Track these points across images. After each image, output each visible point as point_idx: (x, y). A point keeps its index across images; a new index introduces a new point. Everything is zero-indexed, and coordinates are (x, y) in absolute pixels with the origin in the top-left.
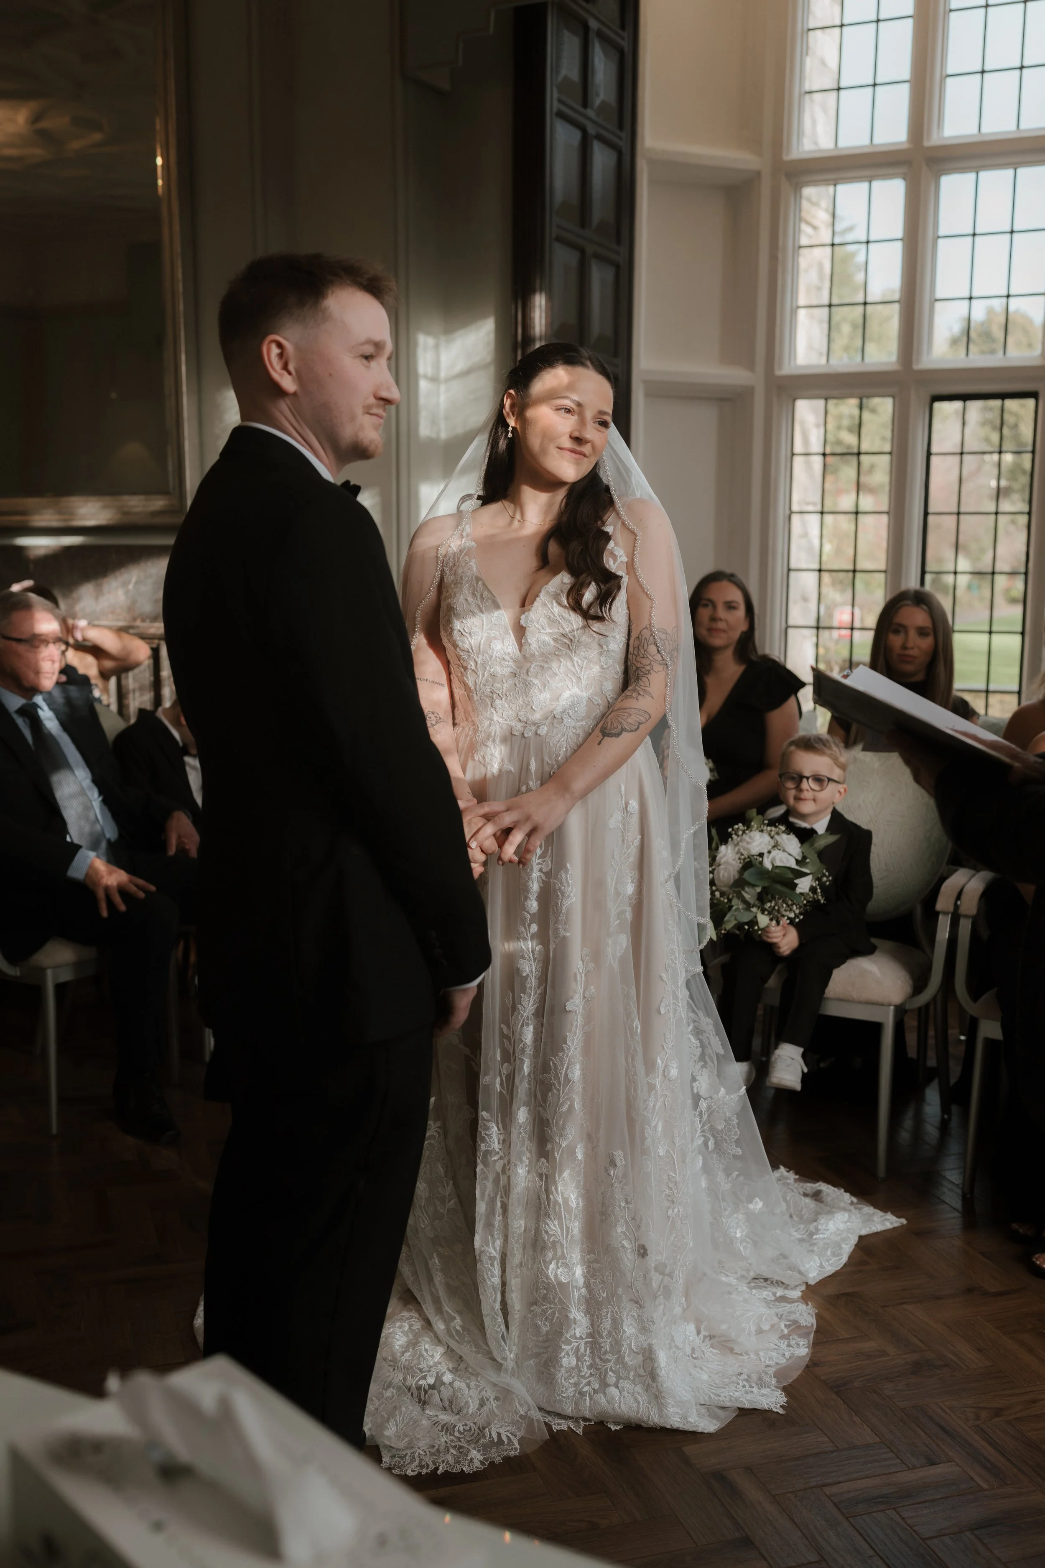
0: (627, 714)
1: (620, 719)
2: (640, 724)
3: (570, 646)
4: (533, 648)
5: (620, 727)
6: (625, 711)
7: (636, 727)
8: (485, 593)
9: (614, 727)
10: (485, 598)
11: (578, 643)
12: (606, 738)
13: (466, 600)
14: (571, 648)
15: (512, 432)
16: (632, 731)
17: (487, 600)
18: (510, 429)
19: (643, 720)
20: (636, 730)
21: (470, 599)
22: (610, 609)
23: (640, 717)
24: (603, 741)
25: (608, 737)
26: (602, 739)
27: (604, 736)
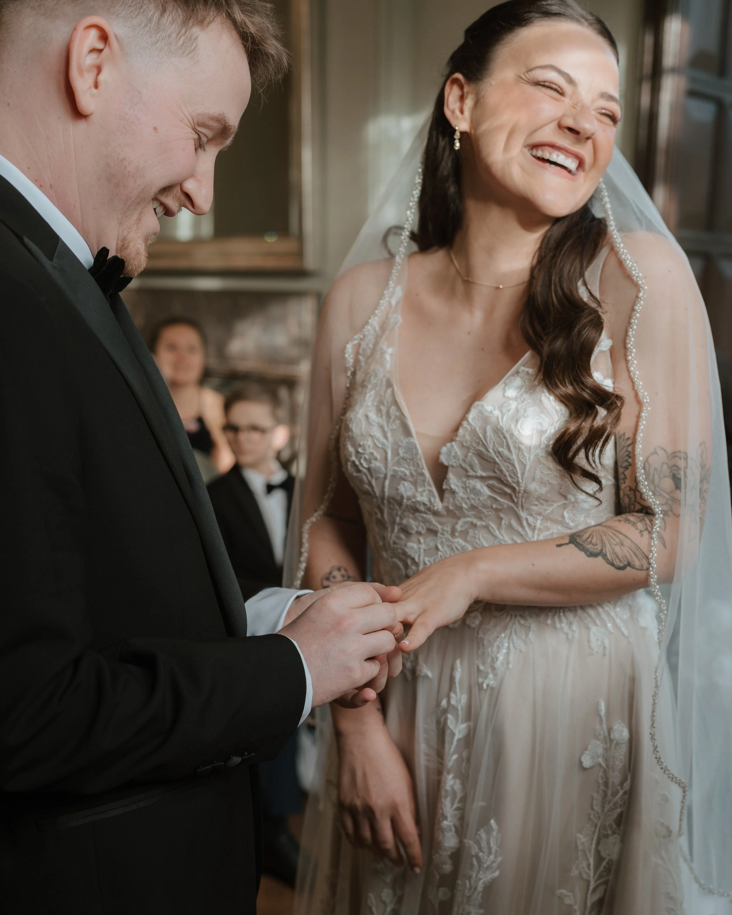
0: (618, 540)
1: (604, 538)
2: (629, 564)
3: (514, 497)
4: (459, 499)
5: (599, 547)
6: (617, 534)
7: (621, 565)
8: (393, 409)
9: (591, 542)
10: (393, 417)
11: (525, 495)
12: (572, 546)
13: (367, 416)
14: (516, 500)
15: (460, 140)
16: (612, 564)
17: (394, 420)
18: (457, 135)
19: (637, 564)
20: (619, 568)
21: (373, 416)
22: (601, 451)
23: (634, 558)
24: (566, 546)
25: (576, 546)
26: (567, 544)
27: (571, 542)
